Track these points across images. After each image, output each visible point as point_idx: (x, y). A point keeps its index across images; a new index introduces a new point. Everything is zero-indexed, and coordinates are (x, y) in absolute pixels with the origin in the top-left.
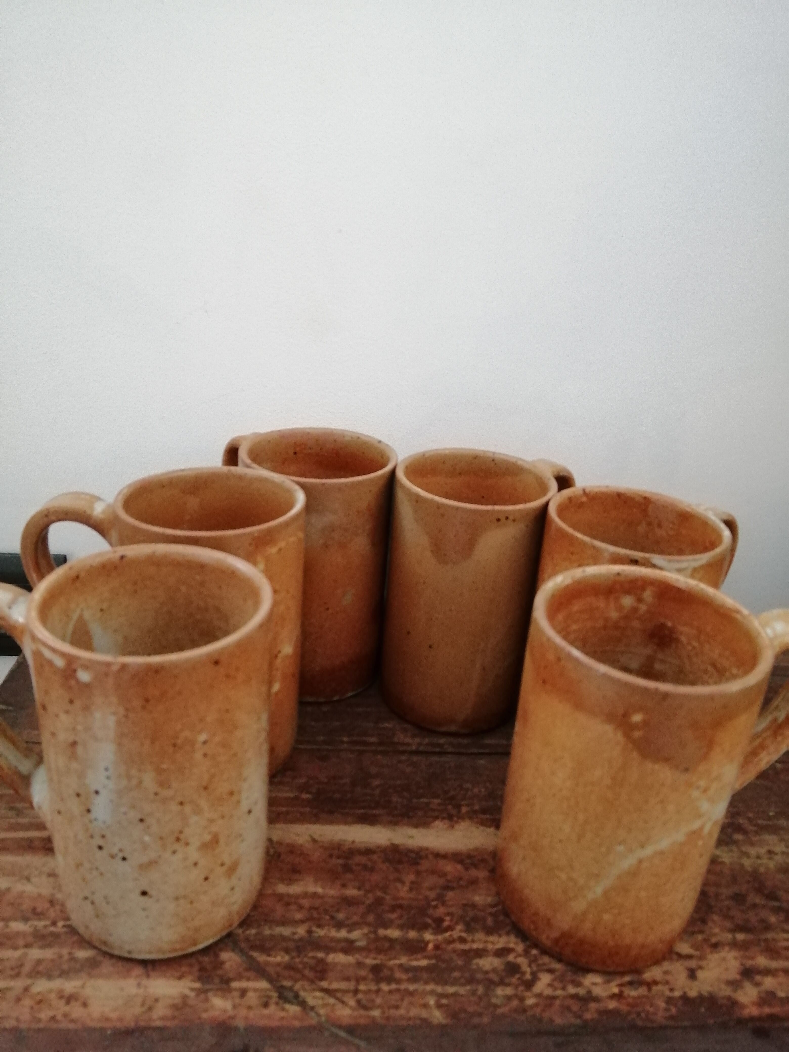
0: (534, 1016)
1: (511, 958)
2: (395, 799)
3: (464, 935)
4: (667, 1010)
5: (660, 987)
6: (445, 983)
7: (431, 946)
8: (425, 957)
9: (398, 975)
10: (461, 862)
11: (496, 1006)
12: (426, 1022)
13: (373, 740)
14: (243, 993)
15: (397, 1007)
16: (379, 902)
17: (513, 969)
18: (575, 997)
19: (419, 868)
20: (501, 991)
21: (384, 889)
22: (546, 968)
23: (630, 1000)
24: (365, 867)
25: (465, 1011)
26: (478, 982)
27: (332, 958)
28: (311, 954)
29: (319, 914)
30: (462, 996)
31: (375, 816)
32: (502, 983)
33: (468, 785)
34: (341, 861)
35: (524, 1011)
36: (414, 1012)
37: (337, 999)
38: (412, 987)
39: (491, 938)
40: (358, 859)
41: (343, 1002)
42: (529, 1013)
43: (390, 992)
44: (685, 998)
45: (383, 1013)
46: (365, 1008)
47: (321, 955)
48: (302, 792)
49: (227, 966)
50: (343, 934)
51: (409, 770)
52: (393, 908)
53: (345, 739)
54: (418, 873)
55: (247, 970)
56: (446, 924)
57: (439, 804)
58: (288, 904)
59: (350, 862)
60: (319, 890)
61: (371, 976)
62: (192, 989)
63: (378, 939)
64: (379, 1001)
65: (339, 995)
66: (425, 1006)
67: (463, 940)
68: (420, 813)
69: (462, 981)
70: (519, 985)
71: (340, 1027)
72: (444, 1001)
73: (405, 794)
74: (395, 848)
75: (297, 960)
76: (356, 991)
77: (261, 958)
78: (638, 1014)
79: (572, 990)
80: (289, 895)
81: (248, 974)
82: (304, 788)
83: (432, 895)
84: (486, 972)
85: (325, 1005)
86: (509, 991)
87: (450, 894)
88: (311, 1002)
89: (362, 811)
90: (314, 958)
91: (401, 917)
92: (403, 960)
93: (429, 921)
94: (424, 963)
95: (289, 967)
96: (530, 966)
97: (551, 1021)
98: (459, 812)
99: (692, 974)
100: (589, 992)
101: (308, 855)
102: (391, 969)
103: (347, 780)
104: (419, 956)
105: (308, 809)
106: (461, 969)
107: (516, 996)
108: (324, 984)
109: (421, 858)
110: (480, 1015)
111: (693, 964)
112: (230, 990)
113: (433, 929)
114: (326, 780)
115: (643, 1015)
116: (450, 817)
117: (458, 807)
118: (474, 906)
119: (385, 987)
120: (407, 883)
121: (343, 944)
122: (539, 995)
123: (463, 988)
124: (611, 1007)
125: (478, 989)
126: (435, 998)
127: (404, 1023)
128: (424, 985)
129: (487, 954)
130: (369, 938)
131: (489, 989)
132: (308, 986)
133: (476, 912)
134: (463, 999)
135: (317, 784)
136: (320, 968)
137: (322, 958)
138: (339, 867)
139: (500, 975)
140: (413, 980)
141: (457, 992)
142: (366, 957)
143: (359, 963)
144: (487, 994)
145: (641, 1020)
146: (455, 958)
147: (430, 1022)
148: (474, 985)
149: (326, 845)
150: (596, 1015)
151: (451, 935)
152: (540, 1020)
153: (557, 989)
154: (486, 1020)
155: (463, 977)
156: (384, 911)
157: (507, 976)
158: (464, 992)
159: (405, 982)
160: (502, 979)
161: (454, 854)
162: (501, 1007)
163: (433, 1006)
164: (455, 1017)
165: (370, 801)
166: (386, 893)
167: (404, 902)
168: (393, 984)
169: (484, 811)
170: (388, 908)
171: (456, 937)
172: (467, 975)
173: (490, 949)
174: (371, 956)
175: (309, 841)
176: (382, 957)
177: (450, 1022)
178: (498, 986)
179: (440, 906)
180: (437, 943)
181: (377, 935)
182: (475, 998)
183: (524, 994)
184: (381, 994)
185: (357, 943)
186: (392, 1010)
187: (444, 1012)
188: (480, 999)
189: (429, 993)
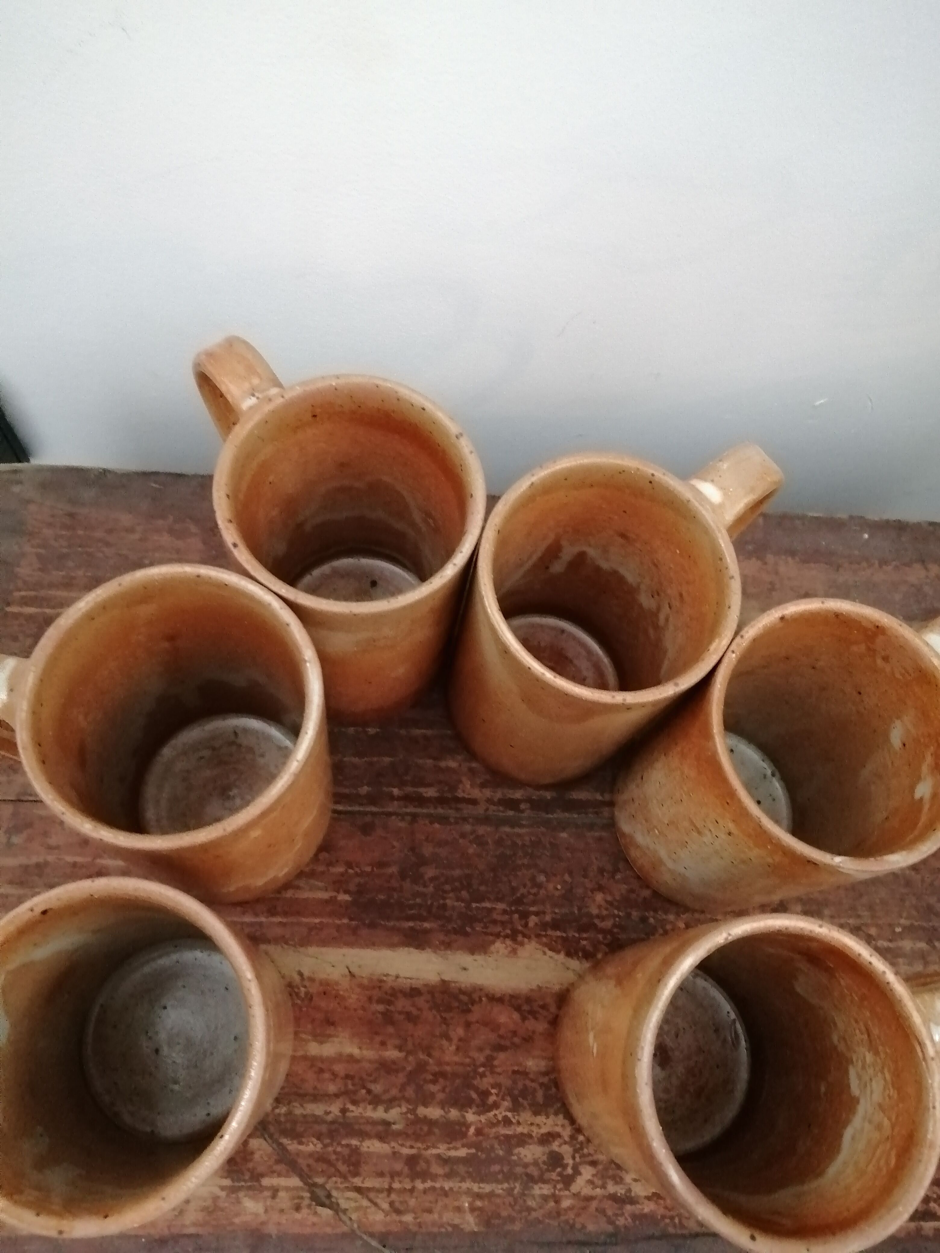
0: (567, 1222)
1: (555, 1146)
2: (450, 901)
3: (509, 1114)
6: (482, 1180)
7: (472, 1130)
8: (463, 1146)
9: (436, 1169)
10: (518, 1009)
11: (529, 1210)
12: (457, 1229)
13: (430, 792)
14: (275, 1192)
15: (430, 1211)
16: (421, 1067)
17: (556, 1160)
18: (613, 1197)
19: (469, 1016)
20: (537, 1190)
21: (428, 1049)
22: (590, 1158)
24: (410, 1017)
25: (498, 1216)
26: (516, 1178)
27: (365, 1146)
28: (344, 1142)
29: (353, 1085)
30: (499, 1196)
31: (426, 932)
32: (541, 1179)
33: (542, 878)
34: (381, 1008)
35: (559, 1215)
36: (447, 1217)
37: (371, 1201)
38: (447, 1185)
39: (538, 1119)
40: (400, 1003)
41: (376, 1204)
42: (563, 1218)
43: (425, 1191)
45: (415, 1218)
46: (398, 1212)
47: (354, 1142)
48: (338, 892)
49: (257, 1156)
50: (379, 1113)
51: (472, 850)
52: (438, 1076)
53: (396, 791)
54: (468, 1025)
55: (278, 1162)
56: (492, 1099)
57: (505, 912)
58: (321, 1071)
59: (392, 1008)
60: (356, 1052)
61: (406, 1170)
62: (223, 1188)
63: (416, 1121)
64: (412, 1202)
65: (372, 1195)
66: (459, 1209)
67: (507, 1122)
68: (478, 927)
69: (500, 1176)
70: (558, 1182)
71: (372, 1235)
72: (479, 1203)
73: (464, 894)
75: (330, 1149)
76: (390, 1190)
77: (292, 1146)
78: (672, 1218)
79: (612, 1188)
80: (322, 1059)
81: (278, 1168)
82: (339, 883)
83: (481, 1058)
84: (526, 1166)
85: (357, 1209)
86: (546, 1190)
87: (502, 1056)
88: (343, 1204)
89: (411, 924)
90: (348, 1146)
91: (443, 1090)
92: (441, 1149)
93: (474, 1095)
94: (462, 1152)
95: (321, 1158)
96: (574, 1158)
97: (584, 1227)
98: (526, 925)
100: (630, 1190)
101: (343, 998)
102: (427, 1162)
103: (395, 869)
104: (458, 1144)
105: (345, 921)
106: (500, 1161)
107: (554, 1195)
108: (357, 1181)
109: (473, 1002)
110: (512, 1220)
112: (262, 1189)
113: (478, 1106)
114: (369, 869)
115: (677, 1220)
116: (513, 936)
117: (524, 916)
118: (525, 1074)
119: (420, 1185)
120: (455, 1041)
121: (380, 1128)
122: (576, 1195)
123: (500, 1186)
124: (646, 1210)
125: (515, 1187)
126: (470, 1199)
127: (435, 1230)
128: (460, 1182)
129: (530, 1141)
130: (407, 1119)
131: (526, 1187)
132: (341, 1183)
133: (528, 1083)
134: (498, 1201)
135: (357, 874)
136: (353, 1159)
137: (356, 1146)
138: (380, 1016)
139: (540, 1169)
140: (448, 1176)
141: (493, 1191)
142: (402, 1145)
143: (394, 1153)
144: (523, 1194)
145: (675, 1226)
146: (496, 1146)
147: (462, 1230)
148: (511, 1182)
149: (365, 982)
150: (630, 1220)
151: (495, 1115)
152: (572, 1227)
153: (596, 1187)
154: (517, 1226)
155: (501, 1171)
156: (426, 1081)
157: (548, 1170)
158: (501, 1191)
159: (441, 1179)
160: (542, 1174)
161: (512, 997)
162: (535, 1210)
163: (467, 1209)
164: (488, 1223)
165: (420, 906)
166: (429, 1055)
167: (448, 1068)
168: (429, 1181)
169: (556, 925)
170: (430, 1077)
171: (500, 1118)
172: (506, 1169)
173: (534, 1134)
174: (408, 1143)
175: (346, 976)
176: (419, 1145)
177: (483, 1229)
178: (536, 1182)
179: (488, 1073)
180: (479, 1125)
181: (416, 1115)
182: (511, 1199)
183: (562, 1193)
184: (415, 1194)
185: (394, 1127)
186: (426, 1215)
187: (478, 1217)
188: (516, 1200)
189: (464, 1193)
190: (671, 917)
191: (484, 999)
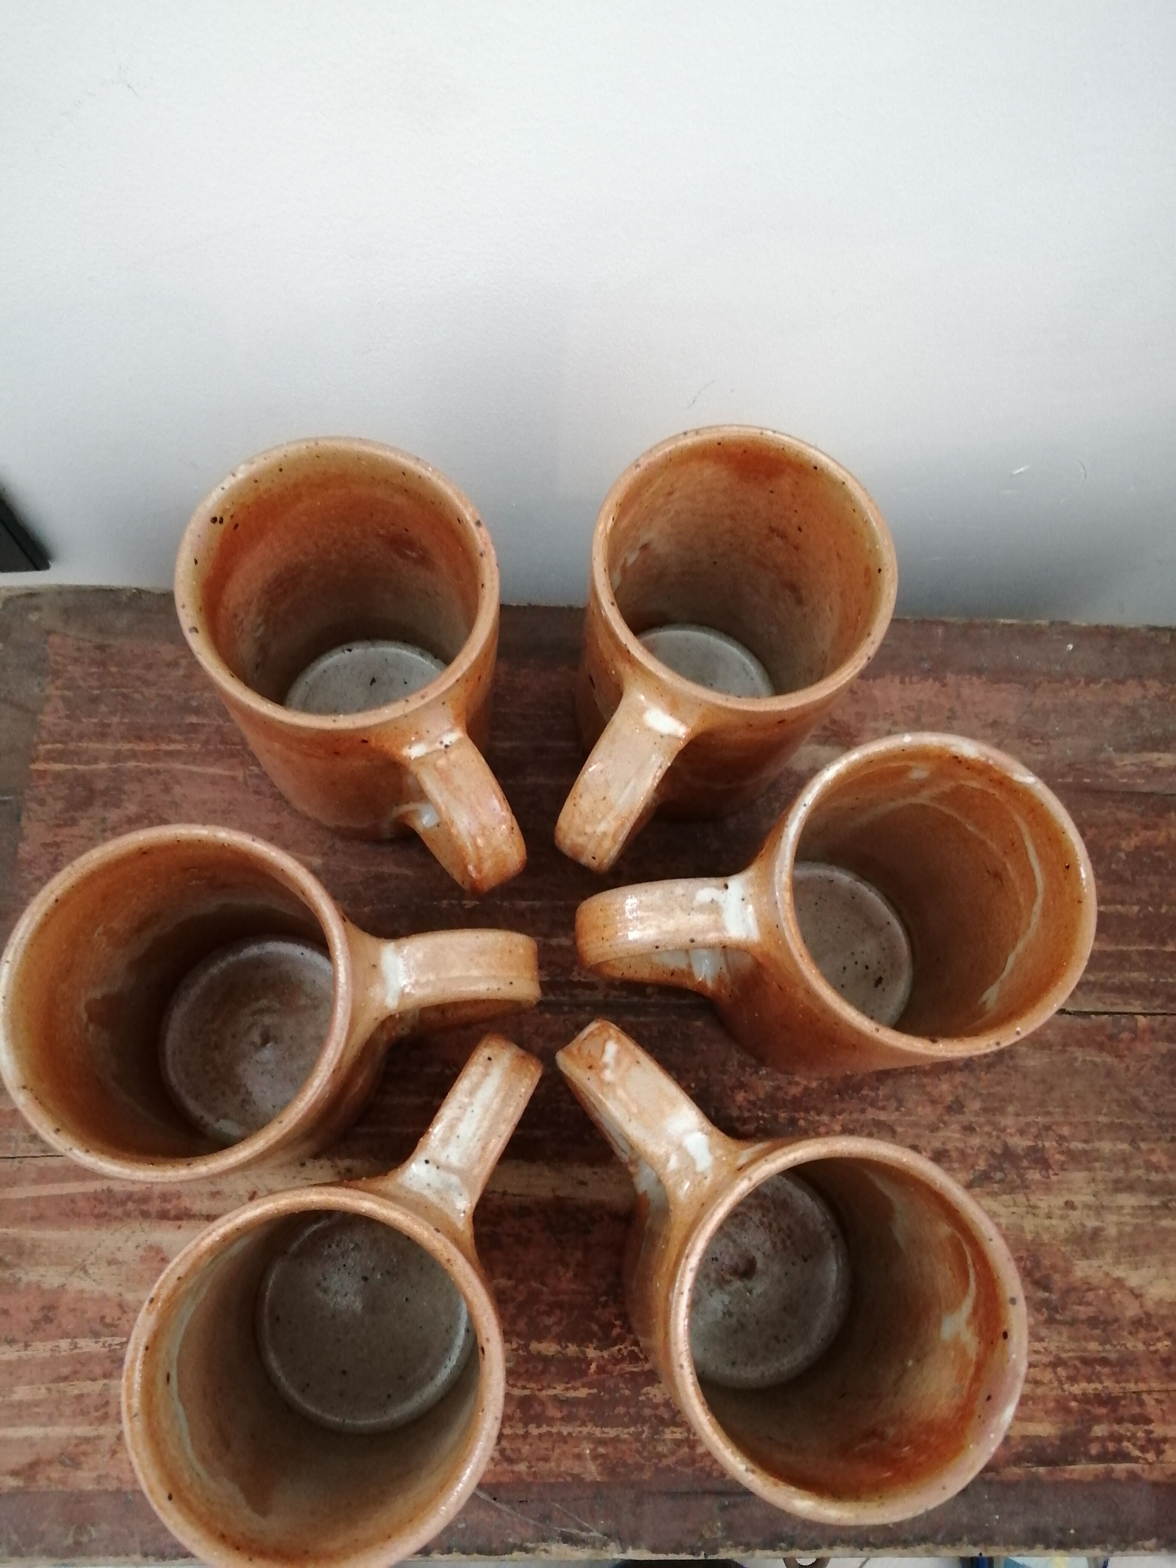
0: (702, 1469)
6: (605, 1423)
7: (593, 1367)
8: (584, 1386)
9: (552, 1411)
11: (661, 1456)
12: (577, 1478)
15: (546, 1459)
16: (534, 1297)
19: (590, 1239)
21: (541, 1276)
24: (519, 1240)
25: (625, 1464)
26: (645, 1421)
30: (624, 1441)
35: (693, 1461)
36: (566, 1465)
38: (565, 1430)
42: (697, 1465)
43: (540, 1436)
45: (530, 1467)
46: (511, 1461)
52: (551, 1308)
54: (587, 1248)
56: (616, 1332)
64: (526, 1450)
66: (579, 1457)
69: (626, 1420)
72: (601, 1450)
84: (656, 1407)
91: (559, 1323)
93: (595, 1328)
94: (583, 1393)
102: (542, 1403)
104: (578, 1384)
106: (626, 1402)
109: (593, 1221)
110: (640, 1468)
113: (599, 1340)
119: (534, 1431)
120: (573, 1266)
123: (626, 1431)
125: (643, 1432)
126: (592, 1446)
127: (553, 1480)
128: (580, 1426)
130: (518, 1355)
131: (655, 1431)
134: (624, 1447)
139: (672, 1410)
140: (567, 1419)
141: (618, 1436)
142: (513, 1386)
144: (652, 1439)
146: (622, 1385)
147: (583, 1479)
148: (639, 1426)
151: (620, 1350)
154: (647, 1475)
155: (627, 1413)
156: (539, 1313)
158: (627, 1436)
159: (558, 1423)
162: (665, 1456)
163: (589, 1457)
164: (612, 1472)
166: (543, 1283)
167: (565, 1298)
168: (544, 1426)
170: (543, 1308)
171: (625, 1352)
172: (632, 1411)
174: (520, 1384)
176: (533, 1385)
177: (606, 1479)
178: (667, 1426)
180: (602, 1362)
181: (529, 1352)
182: (639, 1444)
184: (529, 1440)
186: (541, 1464)
187: (600, 1465)
188: (644, 1446)
189: (585, 1438)
190: (825, 1118)
191: (606, 1217)
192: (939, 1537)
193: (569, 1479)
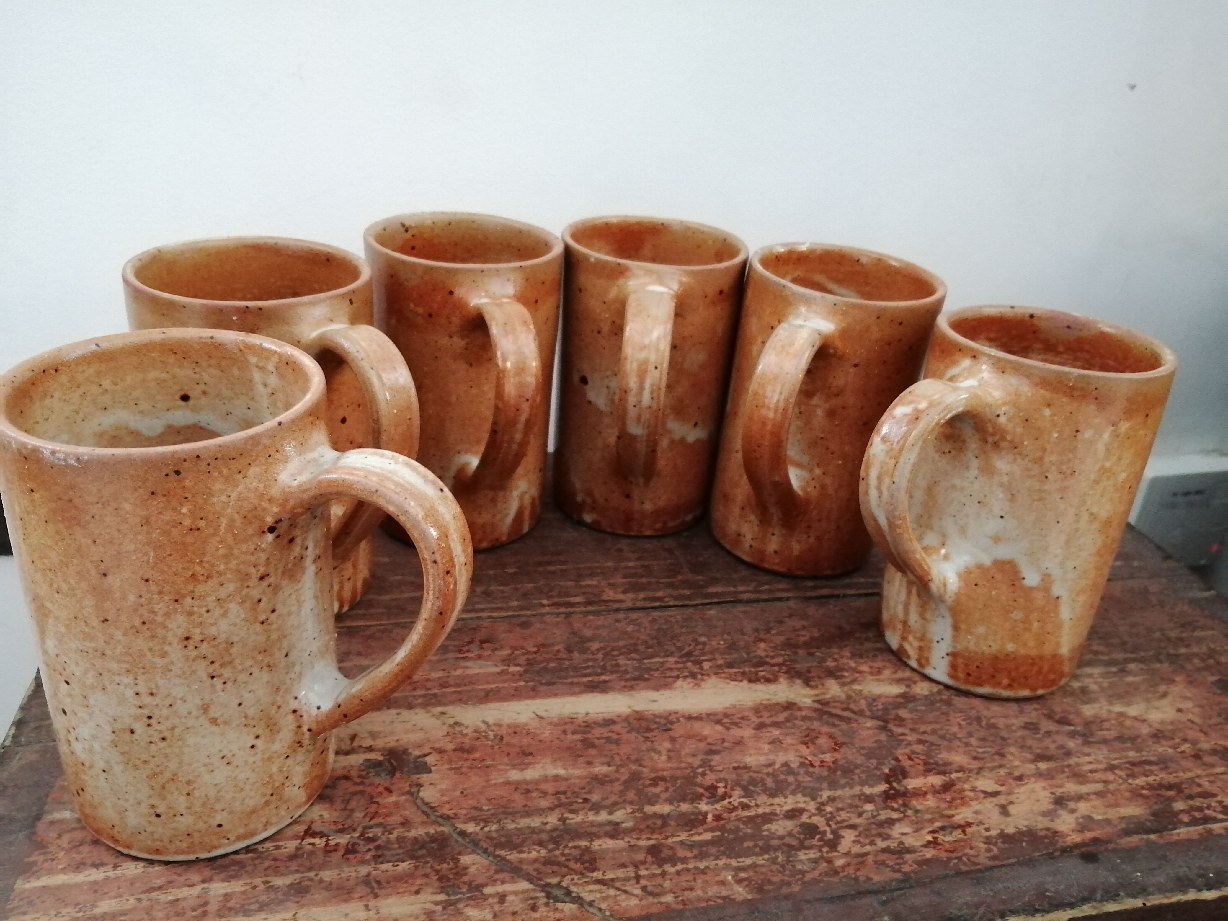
0: (848, 877)
1: (804, 818)
2: (622, 661)
3: (745, 800)
4: (988, 850)
5: (974, 828)
6: (738, 855)
7: (710, 817)
8: (706, 831)
9: (682, 853)
10: (719, 722)
11: (803, 873)
12: (728, 900)
13: (578, 599)
14: (502, 898)
15: (691, 889)
16: (635, 777)
17: (811, 830)
18: (887, 850)
19: (672, 733)
20: (802, 855)
21: (639, 761)
22: (847, 824)
23: (947, 846)
24: (610, 741)
25: (770, 882)
26: (775, 849)
27: (596, 845)
28: (571, 845)
29: (568, 798)
30: (763, 866)
31: (605, 682)
32: (802, 846)
33: (703, 639)
34: (578, 737)
35: (836, 873)
36: (712, 891)
37: (618, 889)
38: (702, 865)
39: (776, 800)
40: (597, 732)
41: (626, 892)
42: (841, 875)
43: (678, 873)
44: (1003, 836)
45: (676, 897)
46: (654, 895)
47: (583, 843)
48: (509, 666)
49: (472, 870)
50: (603, 816)
51: (630, 628)
52: (655, 782)
53: (545, 602)
54: (673, 740)
55: (497, 872)
56: (721, 791)
57: (677, 662)
58: (528, 791)
59: (589, 736)
60: (561, 772)
61: (649, 858)
62: (437, 903)
63: (646, 817)
64: (667, 884)
65: (618, 884)
66: (723, 883)
67: (745, 807)
68: (656, 674)
69: (757, 850)
70: (821, 846)
72: (743, 875)
73: (634, 655)
74: (639, 716)
75: (557, 852)
77: (513, 856)
78: (959, 858)
79: (881, 844)
80: (526, 782)
81: (500, 876)
82: (508, 661)
83: (696, 762)
84: (781, 838)
85: (605, 899)
86: (813, 854)
87: (717, 758)
88: (588, 897)
89: (589, 679)
90: (575, 847)
91: (667, 790)
92: (683, 836)
93: (701, 790)
94: (708, 836)
95: (547, 862)
96: (829, 825)
97: (869, 879)
98: (702, 668)
99: (1004, 810)
100: (901, 843)
101: (535, 734)
102: (671, 849)
103: (560, 647)
104: (700, 830)
105: (522, 683)
106: (752, 837)
107: (822, 857)
108: (597, 875)
109: (672, 723)
110: (787, 884)
111: (1002, 800)
112: (485, 898)
113: (708, 798)
114: (535, 649)
115: (964, 859)
116: (693, 675)
117: (698, 663)
118: (747, 768)
119: (670, 869)
120: (664, 753)
121: (608, 828)
122: (847, 854)
123: (761, 858)
124: (928, 856)
125: (777, 857)
126: (732, 873)
127: (704, 904)
128: (715, 860)
129: (776, 818)
130: (635, 817)
131: (789, 855)
132: (579, 879)
133: (752, 774)
134: (764, 870)
135: (524, 654)
136: (586, 858)
137: (586, 846)
138: (579, 743)
139: (798, 838)
140: (701, 856)
141: (754, 863)
142: (638, 839)
143: (632, 846)
144: (789, 861)
145: (965, 864)
146: (742, 826)
147: (734, 899)
149: (555, 720)
150: (915, 866)
151: (730, 803)
152: (856, 879)
153: (866, 845)
154: (796, 888)
155: (756, 846)
156: (645, 786)
157: (805, 839)
158: (763, 862)
159: (692, 861)
160: (802, 842)
161: (709, 715)
162: (809, 872)
163: (732, 882)
164: (760, 889)
165: (593, 667)
166: (641, 765)
167: (665, 773)
168: (679, 864)
169: (730, 665)
170: (648, 782)
171: (736, 804)
172: (760, 843)
173: (778, 812)
174: (644, 837)
175: (534, 719)
176: (655, 836)
177: (757, 896)
178: (799, 849)
179: (708, 772)
180: (716, 812)
181: (645, 813)
182: (777, 867)
183: (830, 855)
184: (668, 877)
185: (623, 825)
186: (686, 893)
187: (747, 886)
188: (783, 866)
189: (723, 868)
191: (682, 719)
192: (1098, 896)
193: (720, 901)
